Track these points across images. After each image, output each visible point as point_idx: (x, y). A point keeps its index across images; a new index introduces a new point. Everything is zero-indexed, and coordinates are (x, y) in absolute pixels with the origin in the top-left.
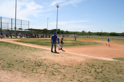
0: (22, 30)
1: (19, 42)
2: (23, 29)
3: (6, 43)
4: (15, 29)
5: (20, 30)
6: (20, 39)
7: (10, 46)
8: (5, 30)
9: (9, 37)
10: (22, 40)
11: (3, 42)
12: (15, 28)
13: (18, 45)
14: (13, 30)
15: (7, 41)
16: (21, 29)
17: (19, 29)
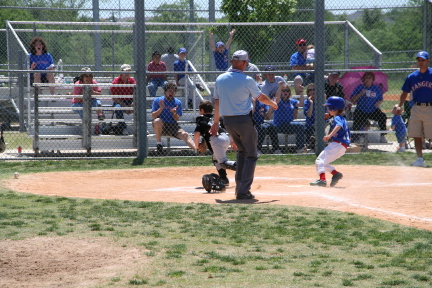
3: (396, 250)
11: (355, 221)
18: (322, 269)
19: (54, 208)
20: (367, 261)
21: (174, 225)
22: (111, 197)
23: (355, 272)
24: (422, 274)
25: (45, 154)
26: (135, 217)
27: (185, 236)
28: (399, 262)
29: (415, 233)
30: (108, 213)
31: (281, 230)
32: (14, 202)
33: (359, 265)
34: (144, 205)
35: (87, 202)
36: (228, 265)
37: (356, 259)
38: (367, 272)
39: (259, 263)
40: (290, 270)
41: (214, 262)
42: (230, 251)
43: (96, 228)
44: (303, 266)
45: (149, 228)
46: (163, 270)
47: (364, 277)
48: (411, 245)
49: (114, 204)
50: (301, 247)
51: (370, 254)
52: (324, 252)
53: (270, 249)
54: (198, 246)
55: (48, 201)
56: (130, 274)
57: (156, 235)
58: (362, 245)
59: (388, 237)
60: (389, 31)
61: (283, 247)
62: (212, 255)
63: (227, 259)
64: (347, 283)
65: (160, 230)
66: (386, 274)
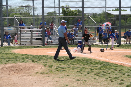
18: (83, 70)
19: (24, 57)
21: (51, 60)
22: (37, 54)
23: (90, 71)
24: (105, 71)
25: (22, 45)
26: (42, 59)
27: (53, 63)
28: (100, 69)
29: (103, 62)
30: (36, 58)
31: (74, 62)
32: (15, 55)
34: (44, 56)
35: (31, 55)
36: (62, 69)
37: (91, 68)
38: (93, 71)
39: (69, 69)
40: (76, 70)
41: (59, 69)
42: (63, 66)
43: (33, 61)
44: (79, 69)
45: (45, 61)
46: (48, 70)
47: (92, 72)
48: (102, 65)
49: (37, 56)
50: (78, 65)
51: (94, 67)
52: (83, 66)
53: (72, 66)
54: (56, 65)
55: (23, 55)
56: (40, 71)
57: (47, 63)
58: (92, 65)
59: (98, 63)
60: (98, 18)
61: (75, 65)
62: (59, 67)
63: (62, 68)
64: (88, 73)
65: (47, 62)
66: (97, 71)
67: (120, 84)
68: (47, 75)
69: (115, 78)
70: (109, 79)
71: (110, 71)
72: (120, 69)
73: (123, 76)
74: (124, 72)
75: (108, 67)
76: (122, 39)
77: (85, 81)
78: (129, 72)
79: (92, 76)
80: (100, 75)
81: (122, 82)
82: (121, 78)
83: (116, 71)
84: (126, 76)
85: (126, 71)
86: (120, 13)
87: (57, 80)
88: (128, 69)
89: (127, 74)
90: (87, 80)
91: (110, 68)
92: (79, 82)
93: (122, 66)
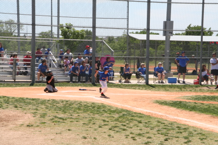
0: (206, 39)
1: (186, 113)
2: (210, 33)
3: (116, 116)
4: (165, 34)
5: (197, 38)
6: (193, 94)
7: (136, 131)
8: (111, 40)
9: (133, 81)
10: (204, 98)
12: (168, 26)
13: (181, 129)
14: (152, 37)
15: (119, 105)
16: (199, 31)
17: (190, 31)
18: (92, 122)
19: (2, 100)
20: (107, 120)
21: (43, 106)
22: (22, 96)
23: (103, 123)
24: (124, 124)
26: (30, 103)
27: (47, 110)
28: (117, 120)
29: (123, 110)
30: (20, 102)
31: (79, 109)
33: (104, 121)
34: (33, 100)
35: (13, 98)
36: (61, 120)
37: (103, 119)
38: (107, 123)
39: (71, 120)
40: (81, 122)
41: (56, 119)
42: (62, 116)
43: (16, 107)
44: (86, 121)
45: (34, 107)
46: (39, 122)
47: (106, 125)
48: (121, 114)
49: (23, 99)
50: (86, 115)
51: (108, 117)
52: (93, 116)
53: (75, 115)
54: (51, 114)
56: (27, 123)
57: (37, 110)
58: (105, 114)
59: (114, 112)
60: (116, 44)
61: (80, 114)
62: (56, 117)
63: (61, 118)
64: (100, 127)
65: (38, 108)
66: (113, 124)
67: (146, 144)
68: (37, 129)
69: (140, 135)
70: (131, 135)
71: (131, 125)
72: (147, 121)
73: (151, 131)
74: (152, 126)
75: (130, 118)
76: (151, 76)
77: (95, 138)
78: (159, 126)
79: (106, 131)
80: (116, 129)
81: (149, 140)
82: (148, 135)
83: (140, 124)
84: (155, 131)
85: (156, 123)
86: (148, 37)
87: (53, 137)
88: (159, 122)
89: (157, 129)
90: (97, 137)
91: (132, 119)
92: (86, 140)
93: (149, 117)
